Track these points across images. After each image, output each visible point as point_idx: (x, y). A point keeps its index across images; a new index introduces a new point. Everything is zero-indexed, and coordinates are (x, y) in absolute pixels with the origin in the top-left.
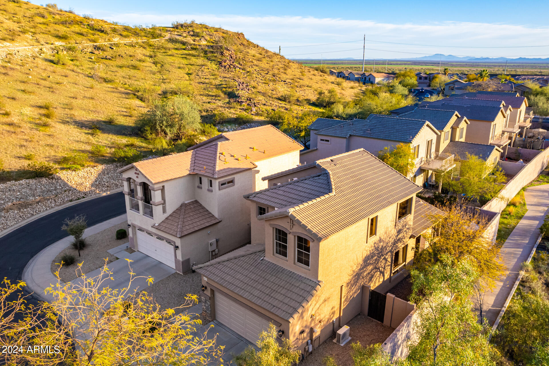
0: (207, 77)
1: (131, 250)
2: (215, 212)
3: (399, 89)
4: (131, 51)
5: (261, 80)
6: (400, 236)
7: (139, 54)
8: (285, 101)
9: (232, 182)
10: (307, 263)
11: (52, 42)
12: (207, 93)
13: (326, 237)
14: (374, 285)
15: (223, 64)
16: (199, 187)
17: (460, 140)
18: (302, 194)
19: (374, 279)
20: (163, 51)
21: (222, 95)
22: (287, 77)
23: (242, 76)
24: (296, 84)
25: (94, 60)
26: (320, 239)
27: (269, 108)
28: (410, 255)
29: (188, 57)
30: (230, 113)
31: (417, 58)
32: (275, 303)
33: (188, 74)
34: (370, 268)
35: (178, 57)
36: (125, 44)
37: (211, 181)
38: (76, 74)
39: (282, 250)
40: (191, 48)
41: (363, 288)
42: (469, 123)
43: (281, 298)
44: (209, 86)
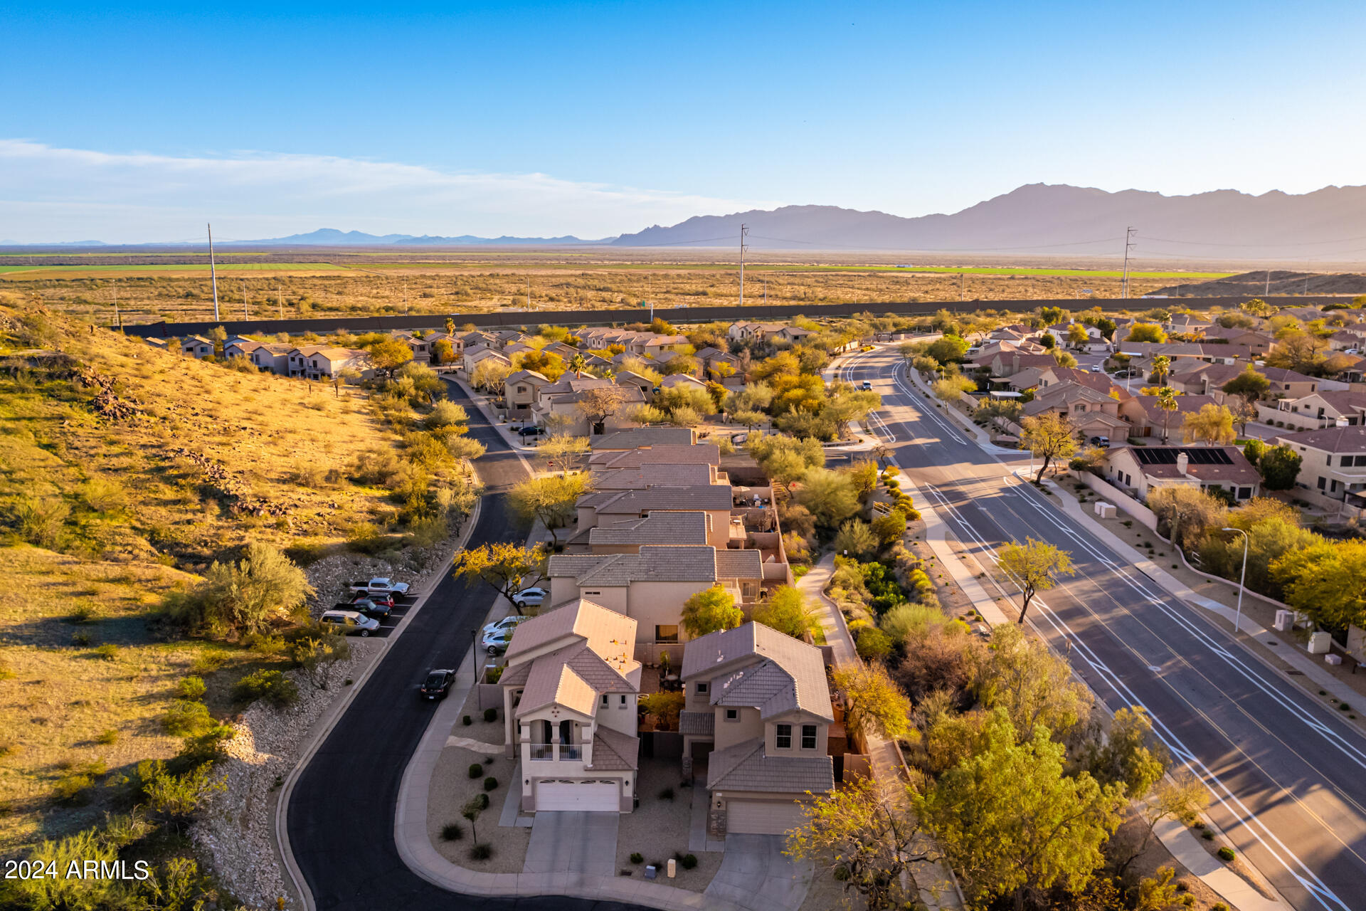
0: (104, 451)
1: (526, 813)
8: (305, 484)
10: (813, 746)
12: (152, 495)
16: (602, 707)
18: (767, 687)
21: (194, 498)
22: (232, 412)
24: (267, 430)
27: (308, 513)
32: (811, 786)
33: (48, 447)
39: (784, 743)
43: (812, 780)
44: (134, 476)
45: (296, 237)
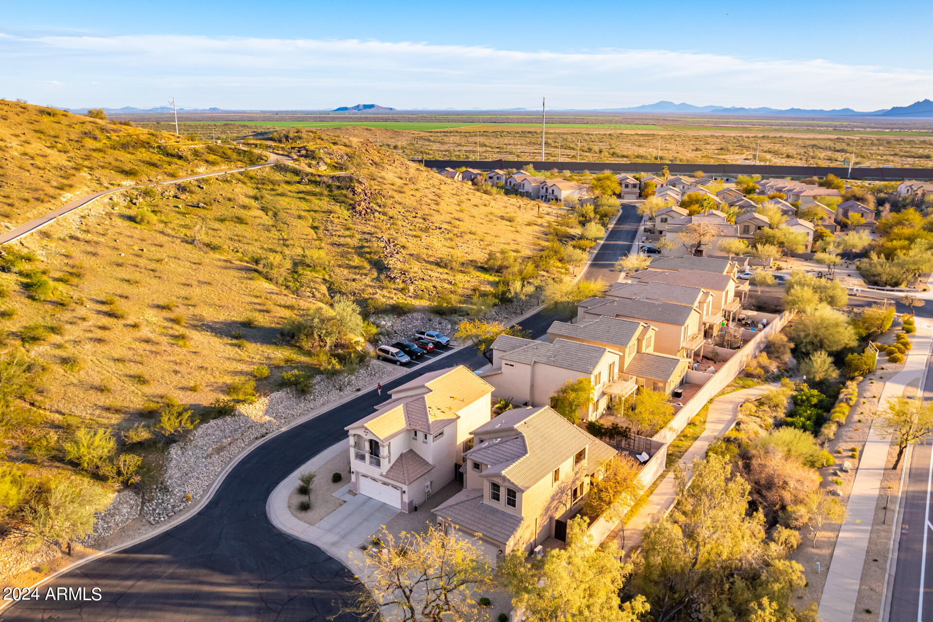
0: (340, 233)
1: (353, 493)
2: (430, 460)
3: (591, 231)
4: (226, 190)
5: (410, 230)
6: (578, 475)
7: (240, 196)
8: (446, 267)
9: (442, 433)
10: (514, 506)
11: (118, 182)
12: (347, 262)
13: (528, 488)
14: (558, 516)
15: (358, 208)
16: (413, 439)
17: (648, 351)
18: (506, 454)
19: (559, 509)
20: (271, 186)
21: (368, 266)
22: (442, 218)
23: (385, 227)
24: (456, 231)
25: (182, 210)
26: (523, 491)
27: (429, 285)
28: (586, 489)
29: (308, 197)
30: (384, 296)
31: (629, 108)
32: (496, 533)
33: (315, 228)
34: (556, 502)
35: (293, 197)
36: (217, 179)
37: (426, 436)
38: (170, 239)
39: (496, 497)
40: (309, 180)
41: (551, 518)
42: (657, 329)
43: (499, 529)
44: (346, 249)
45: (644, 106)
